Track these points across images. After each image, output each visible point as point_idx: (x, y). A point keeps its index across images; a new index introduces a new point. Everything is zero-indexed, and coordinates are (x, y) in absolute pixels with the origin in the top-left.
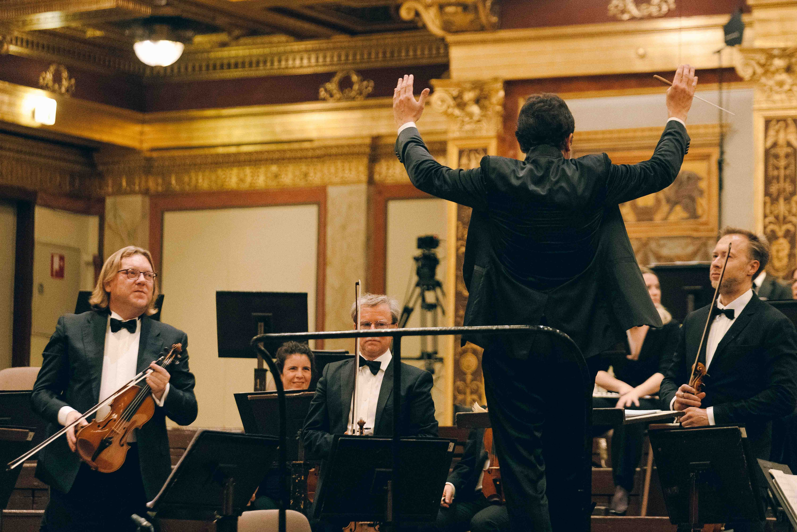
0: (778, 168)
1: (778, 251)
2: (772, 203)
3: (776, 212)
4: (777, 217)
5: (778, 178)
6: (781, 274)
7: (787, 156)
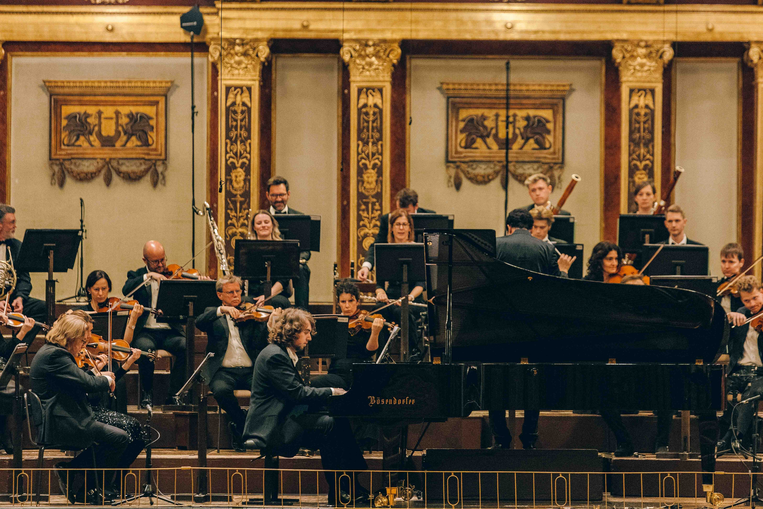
0: (236, 121)
1: (236, 177)
2: (232, 145)
3: (235, 151)
4: (236, 154)
5: (236, 127)
6: (239, 192)
7: (243, 112)
